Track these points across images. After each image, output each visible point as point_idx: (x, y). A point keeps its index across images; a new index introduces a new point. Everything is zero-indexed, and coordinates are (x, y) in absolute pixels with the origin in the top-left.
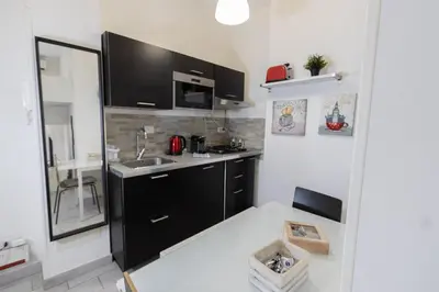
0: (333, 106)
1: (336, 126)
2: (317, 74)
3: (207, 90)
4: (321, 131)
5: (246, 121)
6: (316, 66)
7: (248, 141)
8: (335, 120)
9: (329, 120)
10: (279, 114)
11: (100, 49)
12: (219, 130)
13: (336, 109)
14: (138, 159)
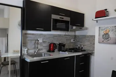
7: (86, 46)
10: (102, 33)
12: (72, 41)
14: (35, 53)
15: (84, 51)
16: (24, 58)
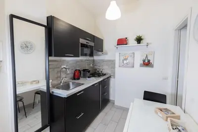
0: (146, 56)
1: (147, 64)
2: (140, 43)
3: (91, 47)
4: (141, 66)
5: (103, 61)
6: (139, 40)
8: (146, 61)
9: (144, 61)
10: (122, 58)
11: (46, 25)
12: (91, 65)
13: (147, 57)
14: (61, 84)
15: (105, 75)
16: (51, 92)
